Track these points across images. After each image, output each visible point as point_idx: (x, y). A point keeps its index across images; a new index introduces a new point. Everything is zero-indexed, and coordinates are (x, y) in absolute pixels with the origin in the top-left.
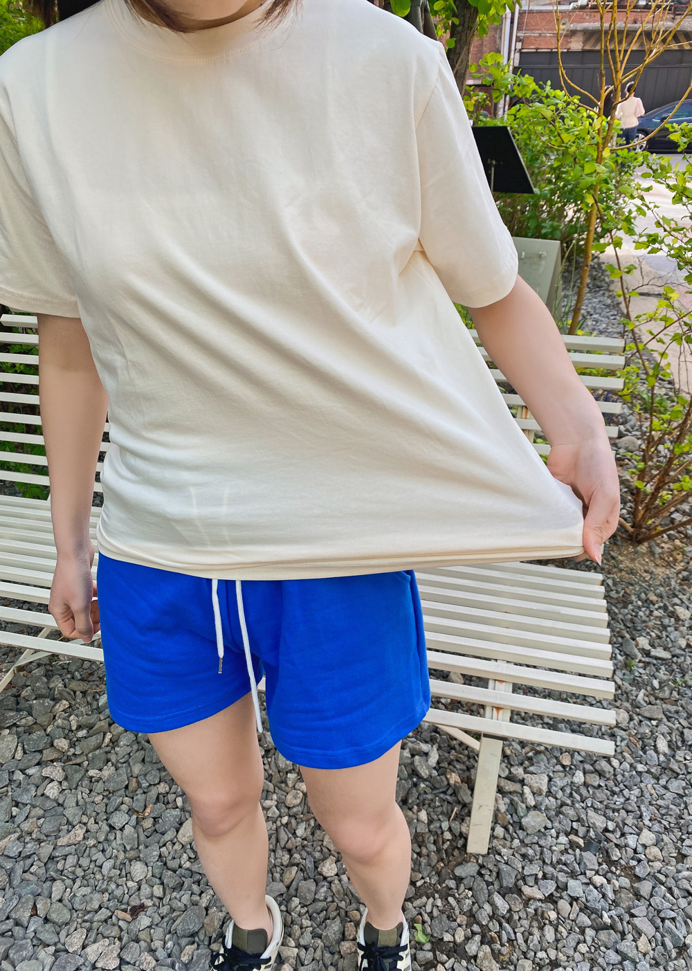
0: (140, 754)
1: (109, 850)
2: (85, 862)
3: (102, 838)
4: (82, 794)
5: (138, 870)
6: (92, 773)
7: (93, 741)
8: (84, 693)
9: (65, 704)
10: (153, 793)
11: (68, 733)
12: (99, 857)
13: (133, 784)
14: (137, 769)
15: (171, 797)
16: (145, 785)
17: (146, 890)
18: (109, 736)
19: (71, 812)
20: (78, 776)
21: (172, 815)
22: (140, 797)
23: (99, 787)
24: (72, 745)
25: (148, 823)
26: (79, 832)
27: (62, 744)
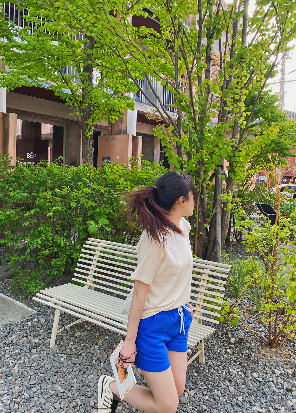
0: (86, 358)
1: (70, 374)
2: (64, 375)
3: (70, 372)
4: (69, 362)
5: (75, 380)
6: (73, 359)
7: (76, 352)
8: (78, 342)
9: (72, 343)
10: (86, 367)
11: (71, 349)
12: (68, 375)
13: (82, 364)
14: (84, 361)
15: (90, 369)
16: (84, 364)
17: (75, 384)
18: (80, 352)
19: (65, 365)
20: (70, 358)
21: (88, 372)
22: (82, 366)
23: (73, 362)
24: (70, 352)
25: (82, 372)
26: (65, 369)
27: (68, 351)
